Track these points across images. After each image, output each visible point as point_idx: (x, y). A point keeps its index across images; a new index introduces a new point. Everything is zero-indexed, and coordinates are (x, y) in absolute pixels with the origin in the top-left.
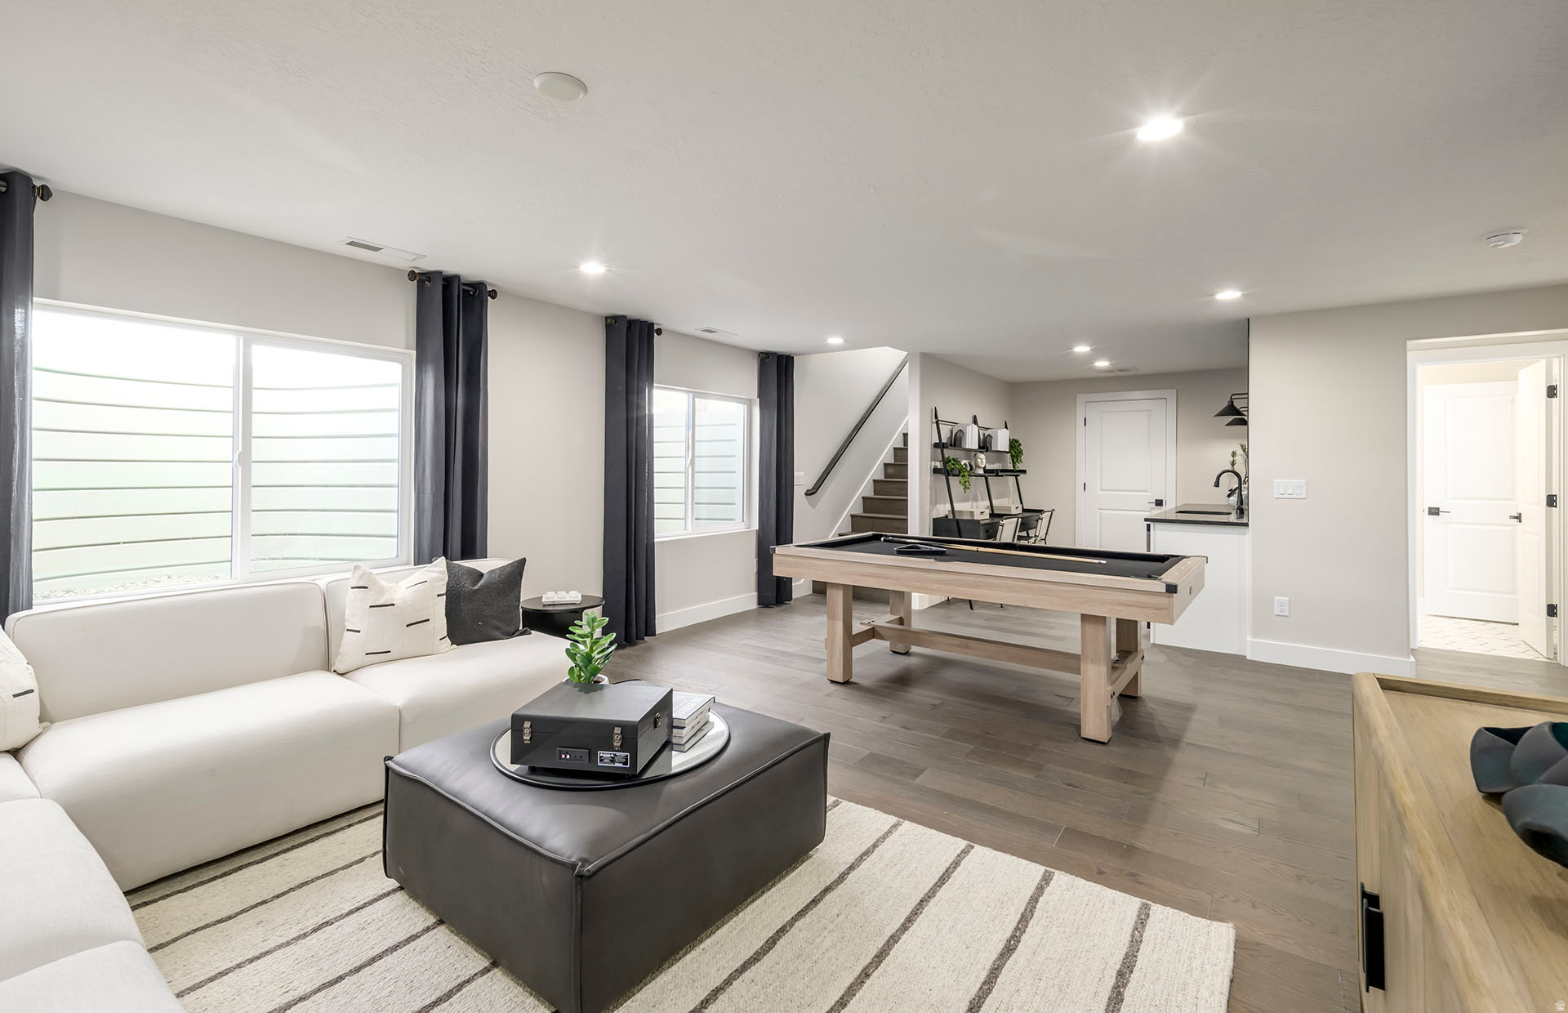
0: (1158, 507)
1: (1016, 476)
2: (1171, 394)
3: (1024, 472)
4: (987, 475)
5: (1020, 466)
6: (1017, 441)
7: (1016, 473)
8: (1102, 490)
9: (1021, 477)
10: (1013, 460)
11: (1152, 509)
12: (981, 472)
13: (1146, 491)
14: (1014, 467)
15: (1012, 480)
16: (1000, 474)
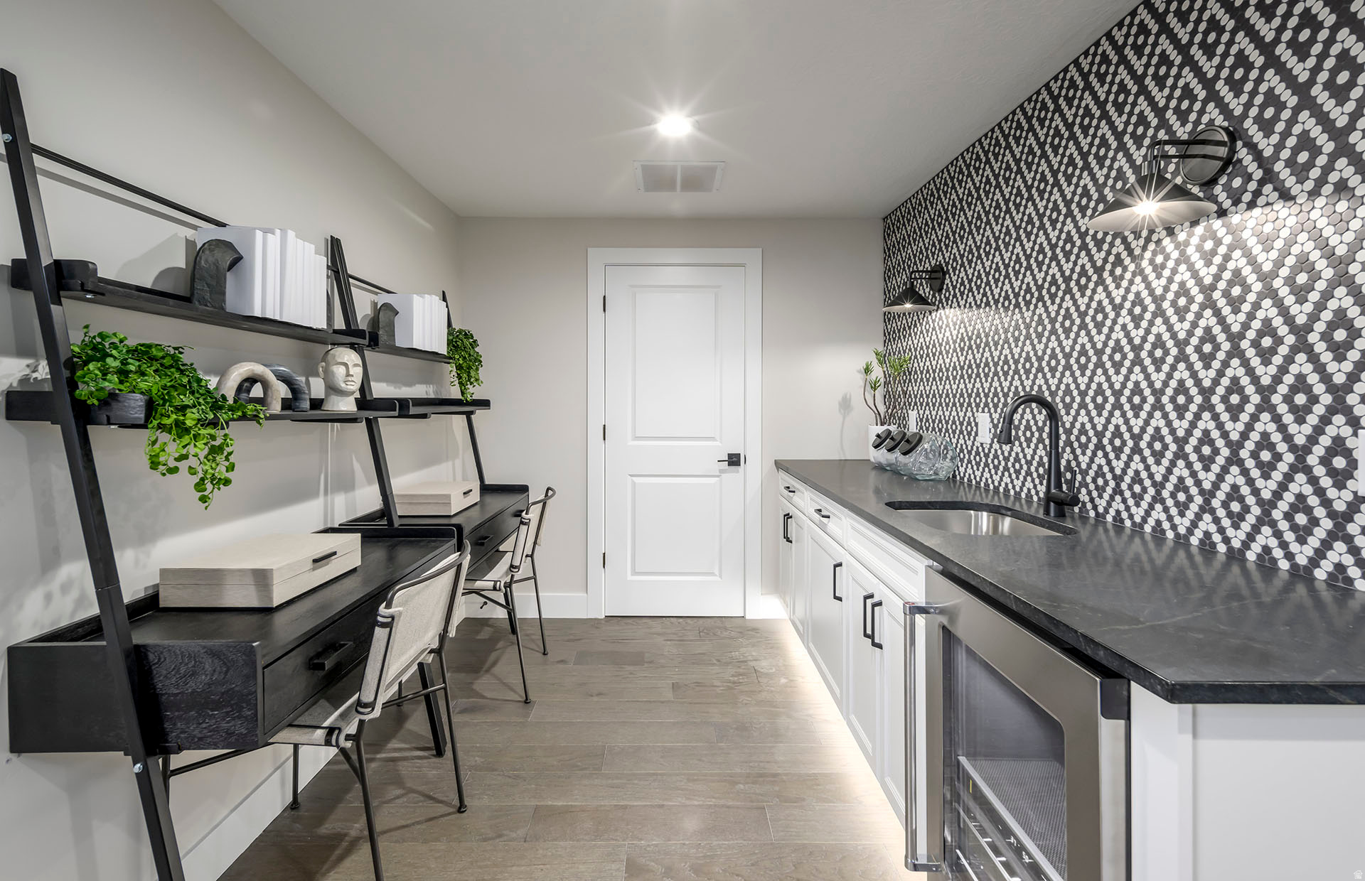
0: (733, 468)
1: (469, 415)
2: (753, 257)
3: (485, 404)
4: (371, 414)
5: (476, 392)
6: (468, 335)
7: (468, 407)
8: (637, 438)
9: (479, 415)
10: (459, 377)
11: (722, 471)
12: (347, 405)
13: (713, 439)
14: (463, 393)
15: (459, 422)
16: (413, 411)
